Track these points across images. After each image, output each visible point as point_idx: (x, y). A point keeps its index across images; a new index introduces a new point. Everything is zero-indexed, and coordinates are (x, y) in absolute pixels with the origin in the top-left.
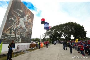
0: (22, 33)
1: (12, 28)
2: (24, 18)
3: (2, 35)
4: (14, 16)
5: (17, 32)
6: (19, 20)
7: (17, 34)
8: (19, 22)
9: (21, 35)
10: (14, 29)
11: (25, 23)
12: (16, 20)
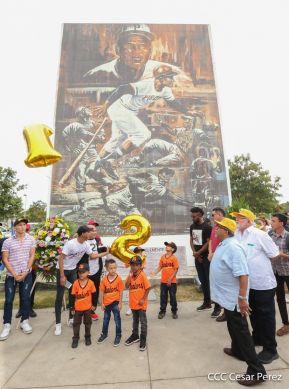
0: (138, 176)
1: (82, 167)
2: (131, 91)
3: (51, 203)
4: (80, 109)
5: (108, 180)
6: (105, 114)
7: (113, 188)
8: (108, 125)
9: (133, 187)
10: (92, 167)
11: (144, 115)
12: (91, 122)
